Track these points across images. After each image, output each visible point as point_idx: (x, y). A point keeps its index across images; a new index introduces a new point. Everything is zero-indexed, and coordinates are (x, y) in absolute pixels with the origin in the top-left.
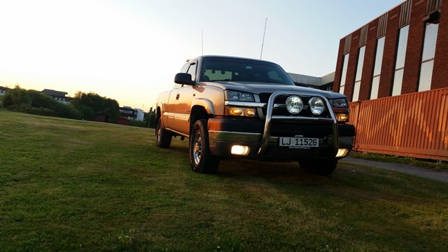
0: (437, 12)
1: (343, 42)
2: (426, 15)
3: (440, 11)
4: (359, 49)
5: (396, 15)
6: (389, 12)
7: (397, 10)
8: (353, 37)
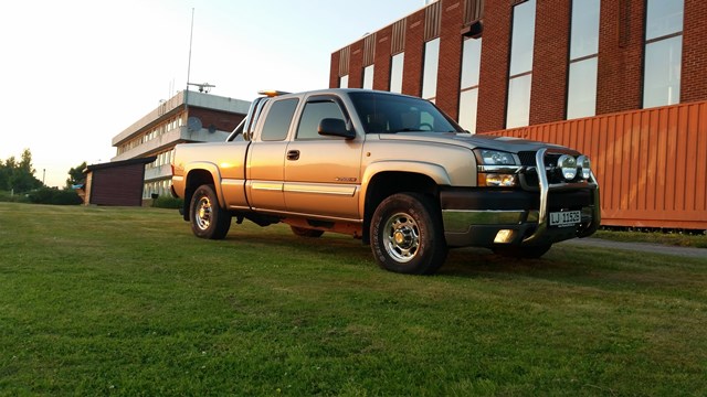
0: (478, 23)
1: (336, 57)
2: (463, 27)
3: (481, 21)
4: (364, 69)
5: (418, 23)
6: (408, 18)
7: (420, 16)
8: (352, 51)
